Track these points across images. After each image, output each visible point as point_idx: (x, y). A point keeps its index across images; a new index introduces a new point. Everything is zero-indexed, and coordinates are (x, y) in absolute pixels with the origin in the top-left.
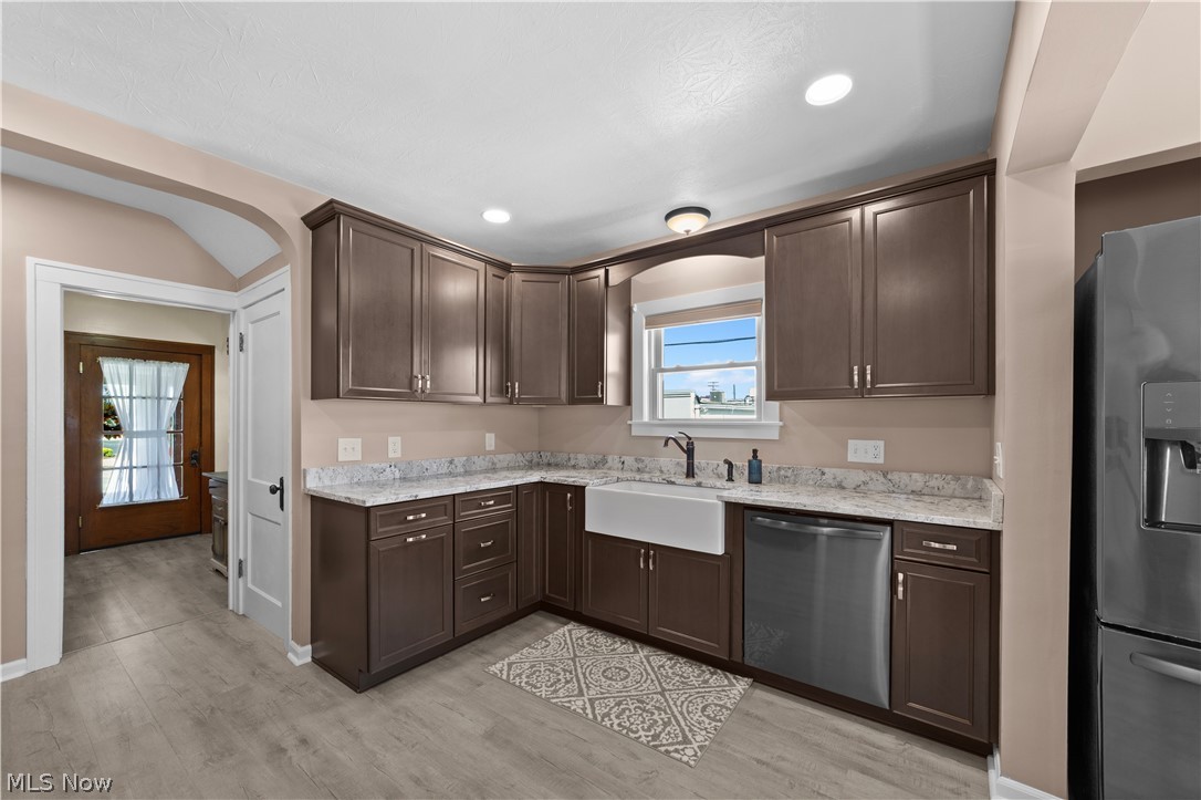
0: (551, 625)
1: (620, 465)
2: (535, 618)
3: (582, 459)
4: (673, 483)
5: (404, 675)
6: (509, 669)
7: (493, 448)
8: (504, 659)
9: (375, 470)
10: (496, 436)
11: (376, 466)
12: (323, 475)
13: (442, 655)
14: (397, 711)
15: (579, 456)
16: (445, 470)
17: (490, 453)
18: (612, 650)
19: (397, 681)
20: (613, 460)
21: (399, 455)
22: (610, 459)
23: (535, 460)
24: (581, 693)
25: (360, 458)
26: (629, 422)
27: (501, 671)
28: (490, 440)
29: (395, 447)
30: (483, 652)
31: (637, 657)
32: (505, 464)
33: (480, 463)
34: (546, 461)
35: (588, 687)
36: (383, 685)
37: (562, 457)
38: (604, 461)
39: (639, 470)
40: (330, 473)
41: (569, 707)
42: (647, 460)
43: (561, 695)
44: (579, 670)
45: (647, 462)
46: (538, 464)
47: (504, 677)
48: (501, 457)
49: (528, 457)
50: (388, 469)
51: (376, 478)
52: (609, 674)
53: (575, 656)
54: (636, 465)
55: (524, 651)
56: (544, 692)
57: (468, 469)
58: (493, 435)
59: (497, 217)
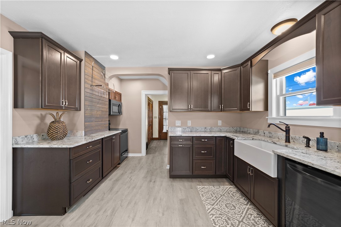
0: (227, 183)
1: (263, 134)
2: (224, 180)
3: (251, 131)
4: (276, 143)
5: (180, 179)
6: (202, 189)
7: (221, 125)
8: (203, 186)
9: (184, 128)
10: (222, 121)
11: (184, 127)
12: (172, 128)
13: (191, 178)
14: (171, 185)
15: (251, 130)
16: (203, 130)
17: (220, 126)
18: (238, 200)
19: (178, 179)
20: (261, 132)
21: (190, 125)
22: (260, 132)
23: (238, 130)
24: (213, 205)
25: (180, 125)
26: (266, 117)
27: (199, 188)
28: (220, 123)
29: (189, 123)
30: (201, 182)
31: (244, 206)
32: (225, 130)
33: (215, 129)
34: (242, 130)
35: (217, 205)
36: (175, 179)
37: (246, 130)
38: (258, 132)
39: (270, 137)
40: (173, 128)
41: (205, 206)
42: (273, 133)
43: (207, 202)
44: (220, 199)
45: (273, 134)
46: (240, 131)
47: (198, 190)
48: (224, 128)
49: (235, 128)
50: (187, 128)
51: (184, 130)
52: (228, 205)
53: (224, 195)
54: (269, 135)
55: (211, 187)
56: (203, 199)
57: (211, 130)
58: (221, 121)
59: (211, 57)
